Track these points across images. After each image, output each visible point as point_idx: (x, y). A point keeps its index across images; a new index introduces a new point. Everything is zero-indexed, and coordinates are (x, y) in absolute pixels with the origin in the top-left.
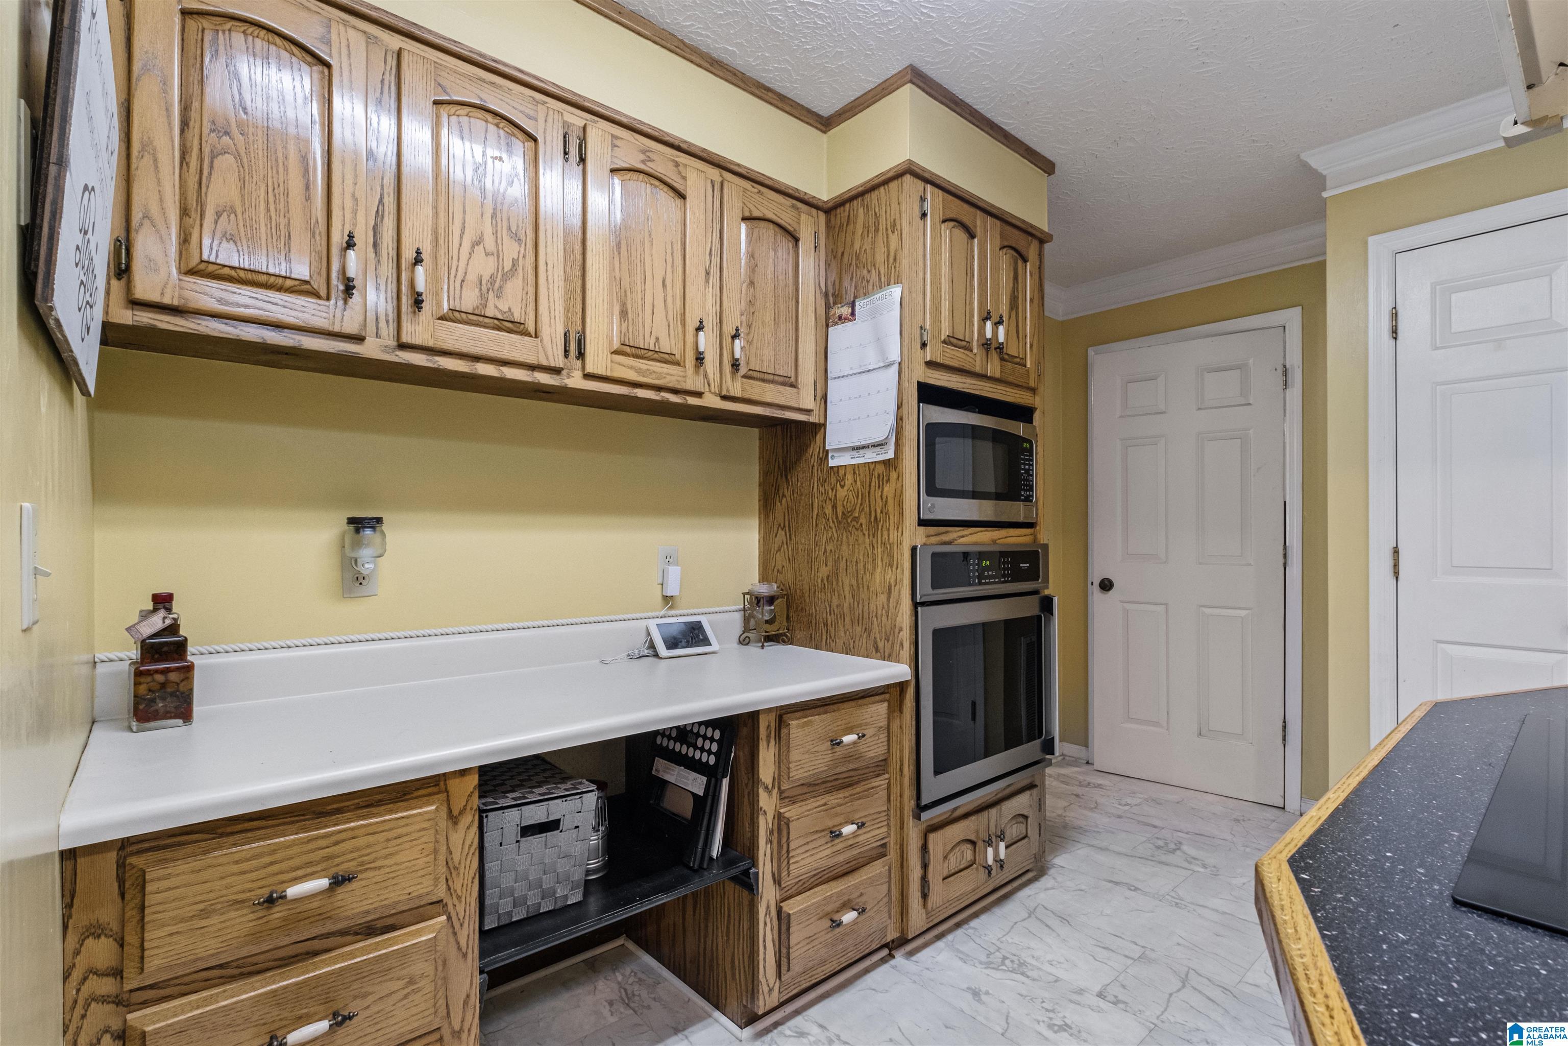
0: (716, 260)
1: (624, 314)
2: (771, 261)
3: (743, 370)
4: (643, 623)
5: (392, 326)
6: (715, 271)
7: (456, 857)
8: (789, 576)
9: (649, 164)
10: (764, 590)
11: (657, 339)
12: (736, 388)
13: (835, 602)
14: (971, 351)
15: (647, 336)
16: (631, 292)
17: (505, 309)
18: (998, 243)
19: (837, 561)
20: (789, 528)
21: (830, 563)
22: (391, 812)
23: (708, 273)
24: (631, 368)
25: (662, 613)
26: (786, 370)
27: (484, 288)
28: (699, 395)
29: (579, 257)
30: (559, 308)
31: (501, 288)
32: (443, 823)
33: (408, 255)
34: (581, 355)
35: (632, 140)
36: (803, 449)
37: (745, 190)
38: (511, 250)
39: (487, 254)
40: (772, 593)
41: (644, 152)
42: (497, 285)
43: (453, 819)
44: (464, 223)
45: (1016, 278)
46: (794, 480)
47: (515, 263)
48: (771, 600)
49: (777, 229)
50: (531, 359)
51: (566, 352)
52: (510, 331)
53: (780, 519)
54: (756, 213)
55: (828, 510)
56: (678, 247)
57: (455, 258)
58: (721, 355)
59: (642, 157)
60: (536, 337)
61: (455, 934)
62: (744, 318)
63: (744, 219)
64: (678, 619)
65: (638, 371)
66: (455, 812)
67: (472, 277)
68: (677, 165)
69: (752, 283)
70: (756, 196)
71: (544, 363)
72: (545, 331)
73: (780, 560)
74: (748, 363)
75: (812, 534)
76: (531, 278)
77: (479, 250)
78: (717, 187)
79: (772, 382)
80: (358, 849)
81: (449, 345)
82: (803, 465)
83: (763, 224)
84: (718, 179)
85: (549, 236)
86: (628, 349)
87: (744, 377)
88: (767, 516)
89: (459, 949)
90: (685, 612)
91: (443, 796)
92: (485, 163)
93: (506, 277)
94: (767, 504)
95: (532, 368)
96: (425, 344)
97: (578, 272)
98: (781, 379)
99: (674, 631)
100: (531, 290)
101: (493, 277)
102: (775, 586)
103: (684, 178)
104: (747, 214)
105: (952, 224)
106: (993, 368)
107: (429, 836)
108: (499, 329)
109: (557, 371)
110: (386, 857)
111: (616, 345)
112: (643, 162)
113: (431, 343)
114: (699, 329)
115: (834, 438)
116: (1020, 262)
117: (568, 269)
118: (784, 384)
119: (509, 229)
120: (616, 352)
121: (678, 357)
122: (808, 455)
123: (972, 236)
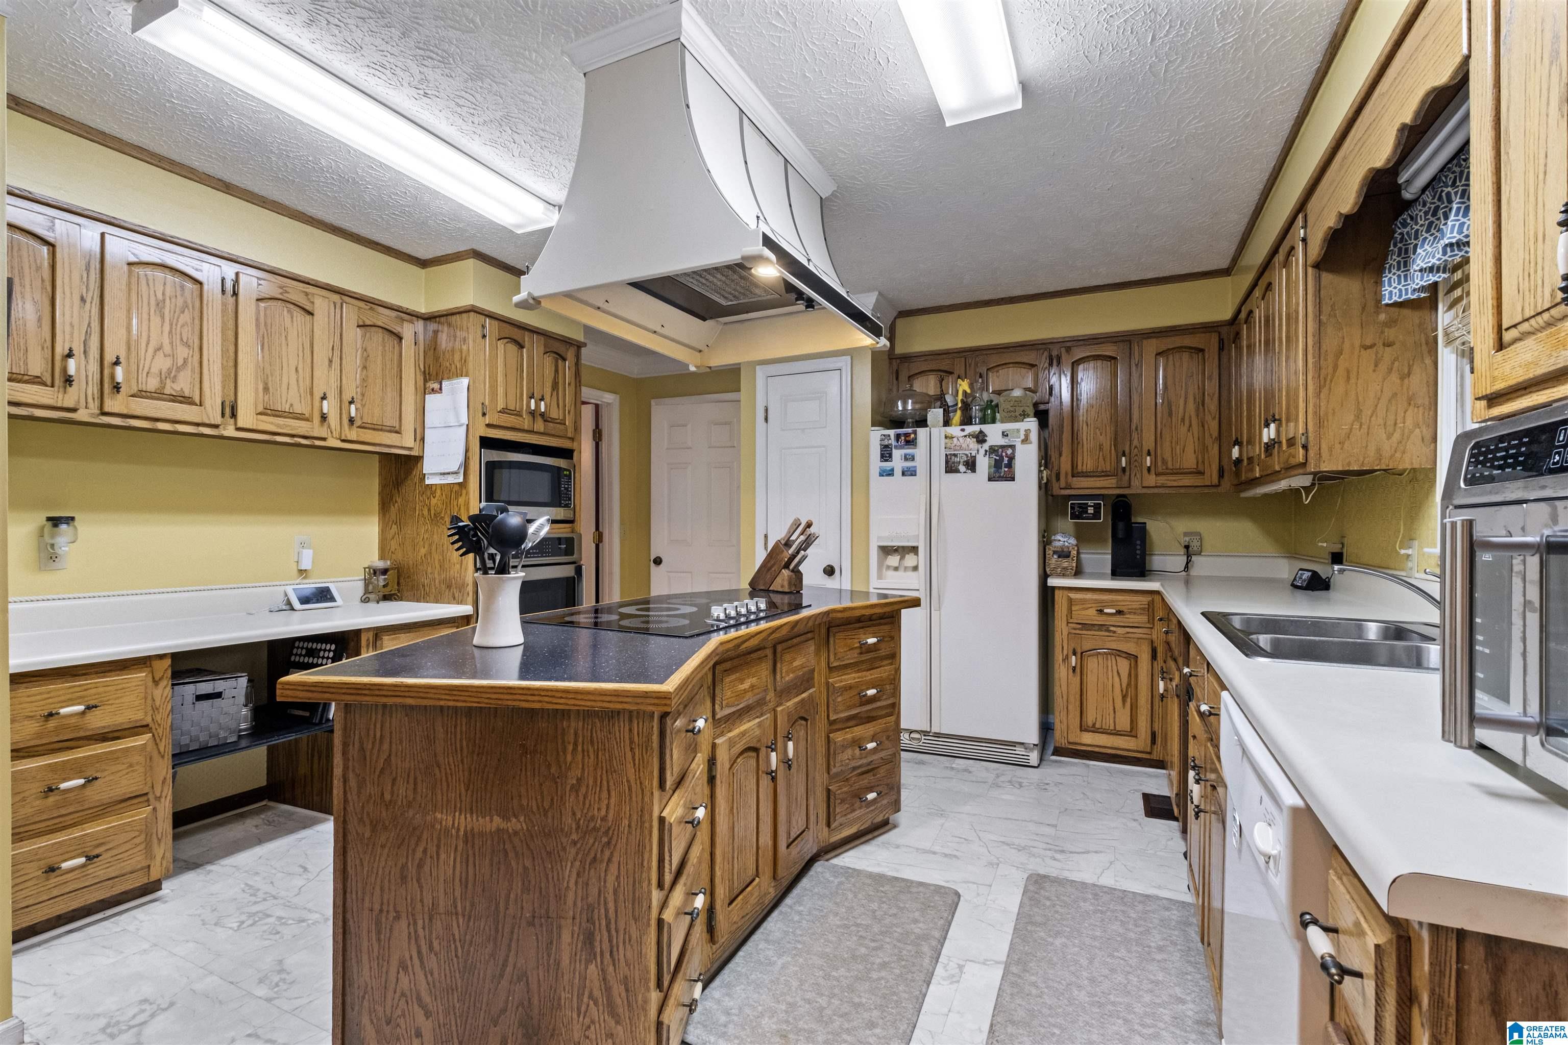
0: (337, 353)
1: (266, 389)
2: (380, 353)
3: (358, 422)
4: (283, 588)
5: (97, 402)
6: (336, 360)
7: (158, 703)
8: (399, 556)
9: (286, 295)
10: (380, 564)
11: (291, 405)
12: (353, 434)
13: (429, 570)
14: (521, 416)
15: (284, 401)
16: (272, 375)
17: (179, 389)
18: (542, 350)
19: (430, 545)
20: (400, 523)
21: (426, 546)
22: (118, 675)
23: (331, 361)
24: (272, 423)
25: (298, 581)
26: (393, 422)
27: (163, 377)
28: (324, 439)
29: (232, 354)
30: (218, 388)
31: (175, 376)
32: (150, 683)
33: (109, 358)
34: (234, 415)
35: (274, 280)
36: (409, 472)
37: (360, 308)
38: (182, 352)
39: (165, 356)
40: (386, 567)
41: (281, 288)
42: (172, 375)
43: (156, 682)
44: (149, 337)
45: (557, 371)
46: (404, 491)
47: (185, 361)
48: (385, 571)
49: (385, 331)
50: (197, 420)
51: (223, 415)
52: (181, 402)
53: (393, 517)
54: (368, 323)
55: (426, 512)
56: (307, 346)
57: (143, 359)
58: (341, 414)
59: (281, 291)
60: (201, 405)
61: (157, 744)
62: (359, 390)
63: (358, 326)
64: (310, 585)
65: (278, 426)
66: (157, 678)
67: (155, 370)
68: (307, 294)
69: (365, 367)
70: (369, 312)
71: (207, 422)
72: (208, 402)
73: (394, 545)
74: (362, 418)
75: (415, 528)
76: (197, 370)
77: (160, 354)
78: (338, 306)
79: (381, 430)
80: (98, 694)
81: (138, 412)
82: (409, 482)
83: (374, 329)
84: (339, 302)
85: (211, 342)
86: (269, 412)
87: (359, 427)
88: (384, 515)
89: (160, 753)
90: (316, 581)
91: (149, 669)
92: (164, 300)
93: (179, 369)
94: (385, 506)
95: (198, 425)
96: (121, 412)
97: (231, 364)
98: (388, 428)
99: (307, 593)
100: (197, 376)
101: (169, 371)
102: (389, 563)
103: (313, 303)
104: (361, 323)
105: (506, 340)
106: (540, 426)
107: (142, 689)
108: (174, 401)
109: (216, 426)
110: (116, 699)
111: (260, 409)
112: (281, 294)
113: (125, 412)
114: (324, 398)
115: (430, 466)
116: (560, 362)
117: (225, 363)
118: (390, 431)
119: (182, 339)
120: (260, 414)
121: (307, 415)
122: (412, 476)
123: (521, 347)
